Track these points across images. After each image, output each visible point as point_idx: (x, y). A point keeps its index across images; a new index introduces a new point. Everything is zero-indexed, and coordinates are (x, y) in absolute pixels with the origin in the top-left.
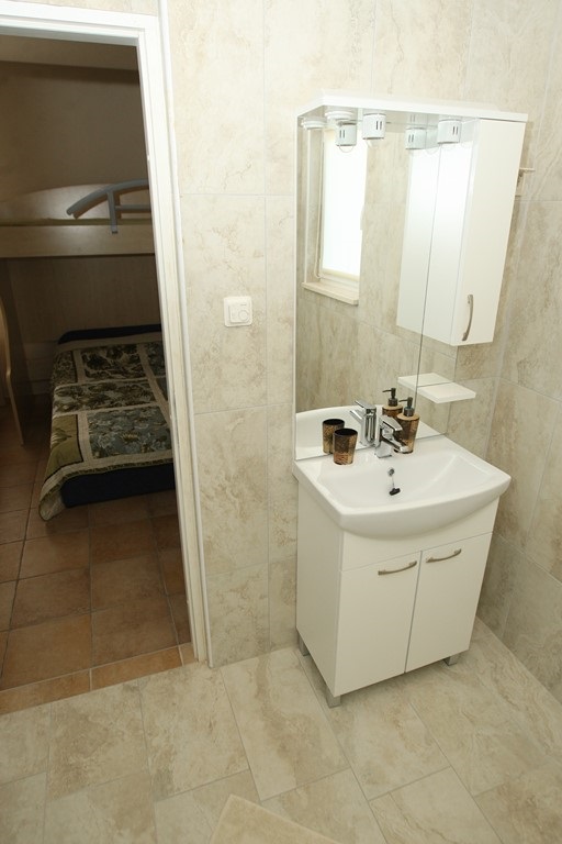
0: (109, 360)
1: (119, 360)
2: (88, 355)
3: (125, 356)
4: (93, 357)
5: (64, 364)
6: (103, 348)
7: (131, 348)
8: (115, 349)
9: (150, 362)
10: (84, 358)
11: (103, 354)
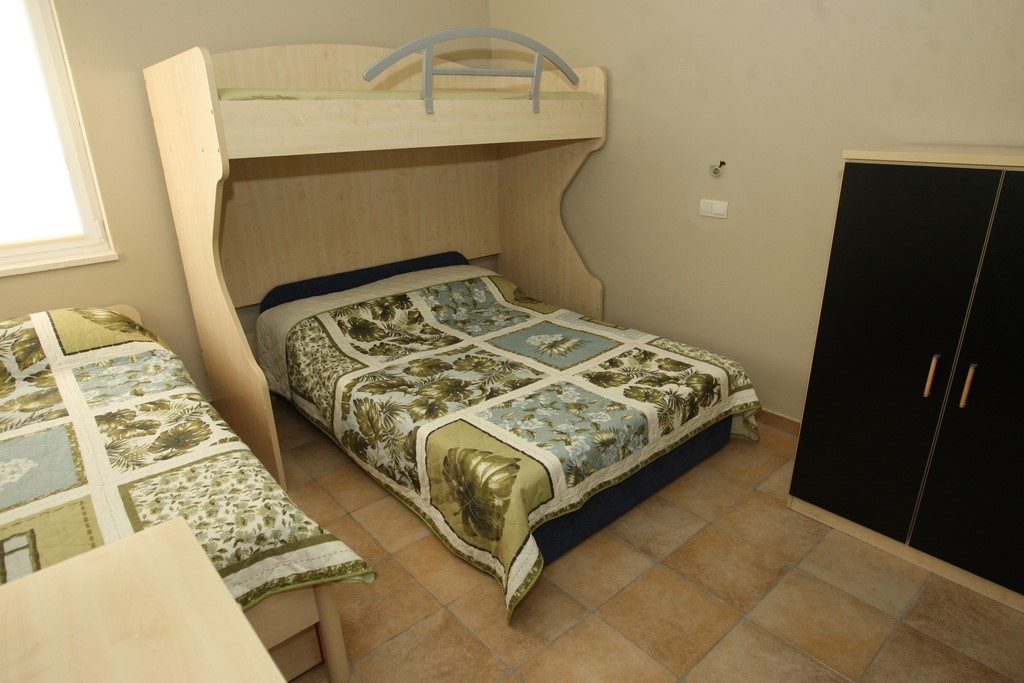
0: (379, 323)
1: (393, 322)
2: (345, 319)
3: (400, 315)
4: (353, 321)
5: (313, 340)
6: (362, 305)
7: (402, 300)
8: (380, 303)
9: (437, 317)
10: (340, 324)
11: (366, 315)
